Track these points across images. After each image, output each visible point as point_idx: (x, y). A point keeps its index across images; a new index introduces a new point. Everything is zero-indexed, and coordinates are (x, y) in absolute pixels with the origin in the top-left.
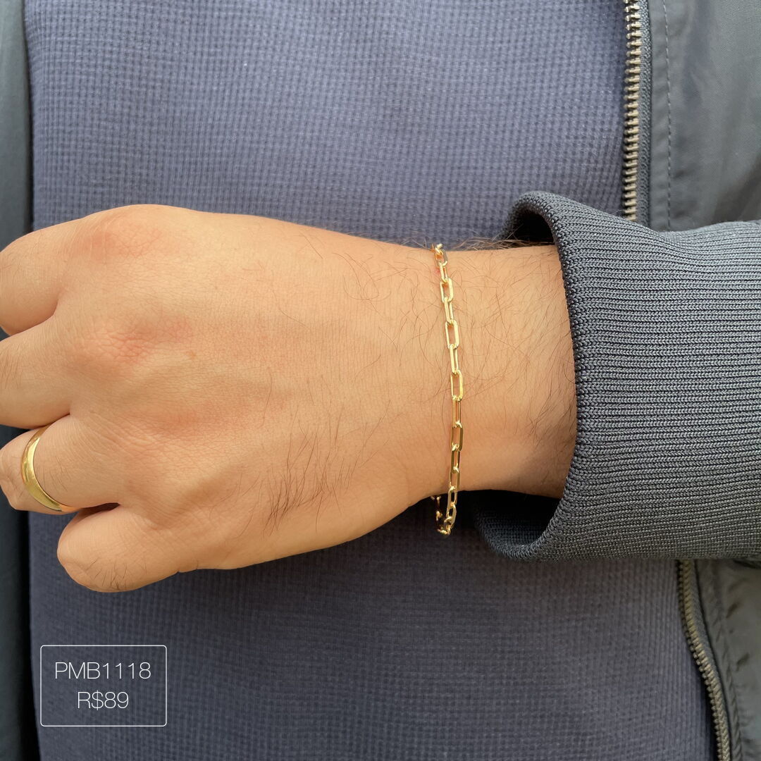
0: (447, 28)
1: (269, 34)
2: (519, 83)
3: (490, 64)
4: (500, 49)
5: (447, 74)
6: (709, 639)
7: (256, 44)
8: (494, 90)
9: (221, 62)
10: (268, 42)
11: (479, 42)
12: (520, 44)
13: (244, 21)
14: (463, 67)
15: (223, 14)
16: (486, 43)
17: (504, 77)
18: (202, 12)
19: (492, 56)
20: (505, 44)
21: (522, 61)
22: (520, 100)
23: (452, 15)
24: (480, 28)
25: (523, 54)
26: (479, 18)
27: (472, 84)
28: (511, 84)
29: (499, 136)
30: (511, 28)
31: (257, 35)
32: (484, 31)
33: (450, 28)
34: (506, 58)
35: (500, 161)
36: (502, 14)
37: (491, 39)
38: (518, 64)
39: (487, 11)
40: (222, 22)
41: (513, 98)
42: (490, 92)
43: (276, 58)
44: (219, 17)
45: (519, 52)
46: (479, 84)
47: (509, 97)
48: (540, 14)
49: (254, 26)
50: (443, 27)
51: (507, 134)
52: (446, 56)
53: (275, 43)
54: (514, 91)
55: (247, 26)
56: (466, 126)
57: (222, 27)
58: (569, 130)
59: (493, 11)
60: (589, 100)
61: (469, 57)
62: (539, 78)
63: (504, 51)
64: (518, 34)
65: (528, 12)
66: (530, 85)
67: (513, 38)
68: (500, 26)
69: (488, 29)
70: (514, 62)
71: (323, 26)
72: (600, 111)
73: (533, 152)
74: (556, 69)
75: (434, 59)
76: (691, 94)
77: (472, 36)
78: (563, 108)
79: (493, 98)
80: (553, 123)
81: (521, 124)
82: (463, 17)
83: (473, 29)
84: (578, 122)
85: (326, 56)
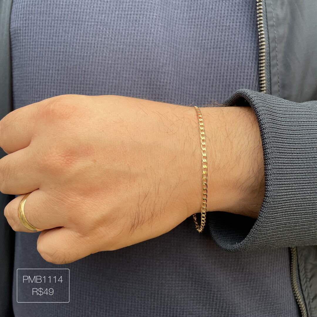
0: (182, 34)
1: (109, 32)
2: (212, 58)
3: (201, 49)
4: (205, 43)
5: (183, 53)
6: (302, 290)
7: (104, 36)
8: (202, 61)
9: (88, 43)
10: (109, 35)
11: (196, 40)
12: (213, 41)
13: (99, 26)
14: (189, 51)
15: (89, 24)
16: (199, 40)
17: (206, 55)
18: (80, 23)
19: (201, 46)
20: (207, 41)
21: (214, 48)
22: (213, 66)
23: (185, 28)
24: (196, 34)
25: (214, 45)
26: (196, 29)
27: (193, 58)
28: (209, 58)
29: (205, 82)
30: (209, 34)
31: (104, 32)
32: (198, 35)
33: (184, 34)
34: (207, 47)
35: (205, 92)
36: (205, 28)
37: (201, 39)
38: (212, 50)
39: (199, 26)
40: (89, 27)
41: (210, 65)
42: (201, 62)
43: (113, 42)
44: (88, 25)
45: (212, 44)
46: (196, 58)
47: (209, 64)
48: (221, 28)
49: (103, 29)
50: (181, 34)
51: (208, 81)
52: (182, 45)
53: (112, 36)
54: (211, 62)
55: (100, 29)
56: (191, 76)
57: (89, 29)
58: (233, 79)
59: (201, 26)
60: (241, 66)
61: (192, 47)
62: (221, 56)
63: (206, 44)
64: (212, 37)
65: (216, 27)
66: (217, 59)
67: (210, 38)
68: (204, 33)
69: (199, 34)
70: (210, 49)
71: (132, 27)
72: (246, 71)
73: (219, 88)
74: (228, 53)
75: (178, 46)
76: (287, 66)
77: (193, 37)
78: (231, 70)
79: (202, 65)
80: (227, 76)
81: (214, 76)
82: (189, 29)
83: (193, 34)
84: (237, 76)
85: (133, 40)
